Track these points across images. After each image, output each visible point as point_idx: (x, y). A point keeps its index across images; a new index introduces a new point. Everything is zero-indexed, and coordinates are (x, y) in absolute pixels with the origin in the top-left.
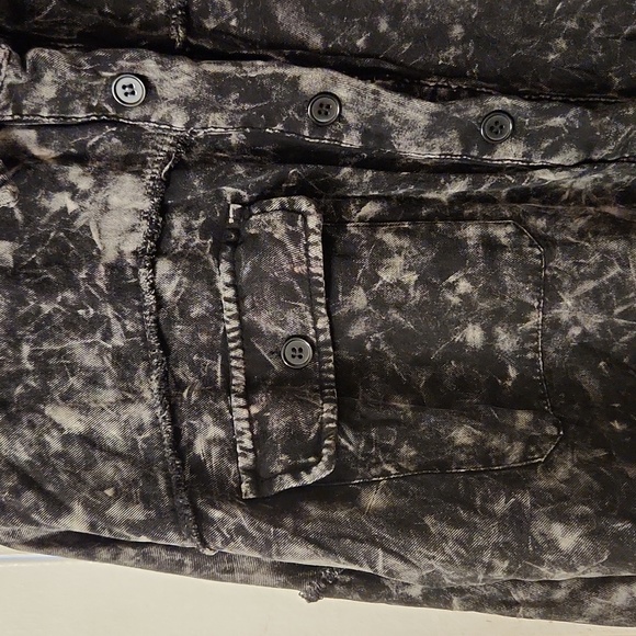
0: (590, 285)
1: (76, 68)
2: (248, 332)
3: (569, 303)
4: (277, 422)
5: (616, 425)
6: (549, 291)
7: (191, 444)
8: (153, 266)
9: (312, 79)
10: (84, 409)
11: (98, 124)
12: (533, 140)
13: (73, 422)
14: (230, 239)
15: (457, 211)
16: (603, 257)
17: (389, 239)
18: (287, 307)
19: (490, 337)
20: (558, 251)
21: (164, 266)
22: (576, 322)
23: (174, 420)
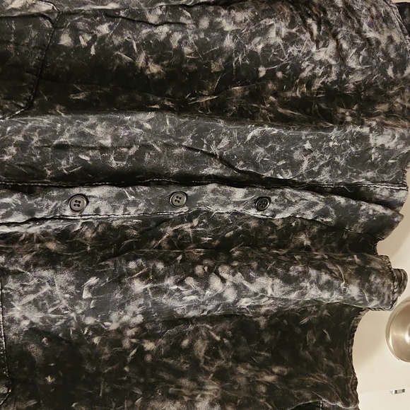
0: (31, 297)
3: (19, 308)
5: (49, 379)
6: (5, 302)
16: (39, 281)
20: (10, 279)
22: (25, 318)
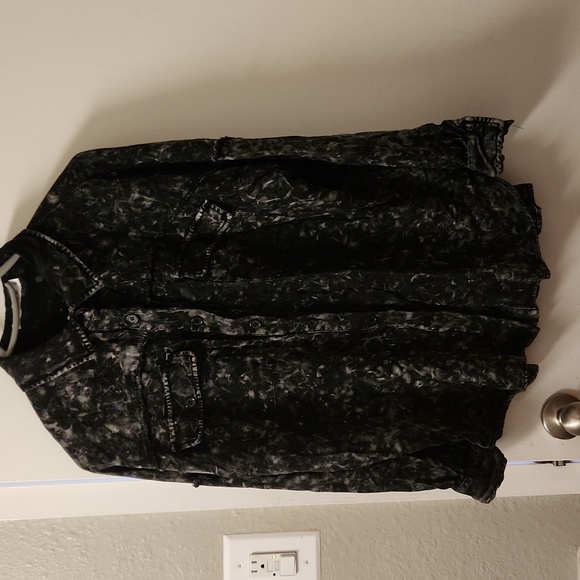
0: (289, 376)
1: (116, 314)
2: (173, 396)
3: (283, 382)
4: (183, 427)
6: (276, 379)
7: (155, 435)
8: (141, 376)
9: (192, 312)
10: (119, 425)
11: (122, 330)
12: (268, 328)
13: (114, 429)
14: (167, 366)
15: (244, 352)
16: (293, 367)
17: (220, 363)
18: (186, 388)
19: (257, 394)
20: (278, 365)
21: (144, 376)
22: (286, 388)
23: (149, 427)
